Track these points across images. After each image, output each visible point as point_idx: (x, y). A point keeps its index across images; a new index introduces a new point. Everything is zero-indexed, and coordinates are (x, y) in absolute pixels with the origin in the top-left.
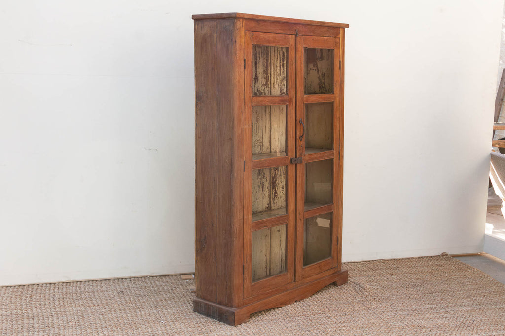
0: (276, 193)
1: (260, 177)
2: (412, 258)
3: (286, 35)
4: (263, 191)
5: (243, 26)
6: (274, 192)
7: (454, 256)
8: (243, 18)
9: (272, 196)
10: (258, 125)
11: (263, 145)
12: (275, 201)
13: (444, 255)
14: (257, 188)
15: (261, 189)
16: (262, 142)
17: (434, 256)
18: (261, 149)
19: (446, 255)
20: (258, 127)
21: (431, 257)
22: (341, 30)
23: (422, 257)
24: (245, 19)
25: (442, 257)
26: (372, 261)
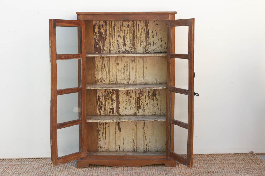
0: (140, 106)
1: (128, 96)
2: (229, 154)
4: (130, 104)
5: (82, 18)
6: (139, 106)
7: (257, 154)
9: (137, 108)
10: (126, 69)
11: (130, 80)
12: (139, 111)
13: (251, 153)
14: (125, 103)
15: (129, 103)
16: (129, 78)
17: (244, 154)
18: (128, 81)
19: (252, 153)
20: (126, 70)
21: (242, 154)
22: (169, 15)
23: (236, 154)
24: (84, 14)
25: (249, 154)
26: (201, 154)
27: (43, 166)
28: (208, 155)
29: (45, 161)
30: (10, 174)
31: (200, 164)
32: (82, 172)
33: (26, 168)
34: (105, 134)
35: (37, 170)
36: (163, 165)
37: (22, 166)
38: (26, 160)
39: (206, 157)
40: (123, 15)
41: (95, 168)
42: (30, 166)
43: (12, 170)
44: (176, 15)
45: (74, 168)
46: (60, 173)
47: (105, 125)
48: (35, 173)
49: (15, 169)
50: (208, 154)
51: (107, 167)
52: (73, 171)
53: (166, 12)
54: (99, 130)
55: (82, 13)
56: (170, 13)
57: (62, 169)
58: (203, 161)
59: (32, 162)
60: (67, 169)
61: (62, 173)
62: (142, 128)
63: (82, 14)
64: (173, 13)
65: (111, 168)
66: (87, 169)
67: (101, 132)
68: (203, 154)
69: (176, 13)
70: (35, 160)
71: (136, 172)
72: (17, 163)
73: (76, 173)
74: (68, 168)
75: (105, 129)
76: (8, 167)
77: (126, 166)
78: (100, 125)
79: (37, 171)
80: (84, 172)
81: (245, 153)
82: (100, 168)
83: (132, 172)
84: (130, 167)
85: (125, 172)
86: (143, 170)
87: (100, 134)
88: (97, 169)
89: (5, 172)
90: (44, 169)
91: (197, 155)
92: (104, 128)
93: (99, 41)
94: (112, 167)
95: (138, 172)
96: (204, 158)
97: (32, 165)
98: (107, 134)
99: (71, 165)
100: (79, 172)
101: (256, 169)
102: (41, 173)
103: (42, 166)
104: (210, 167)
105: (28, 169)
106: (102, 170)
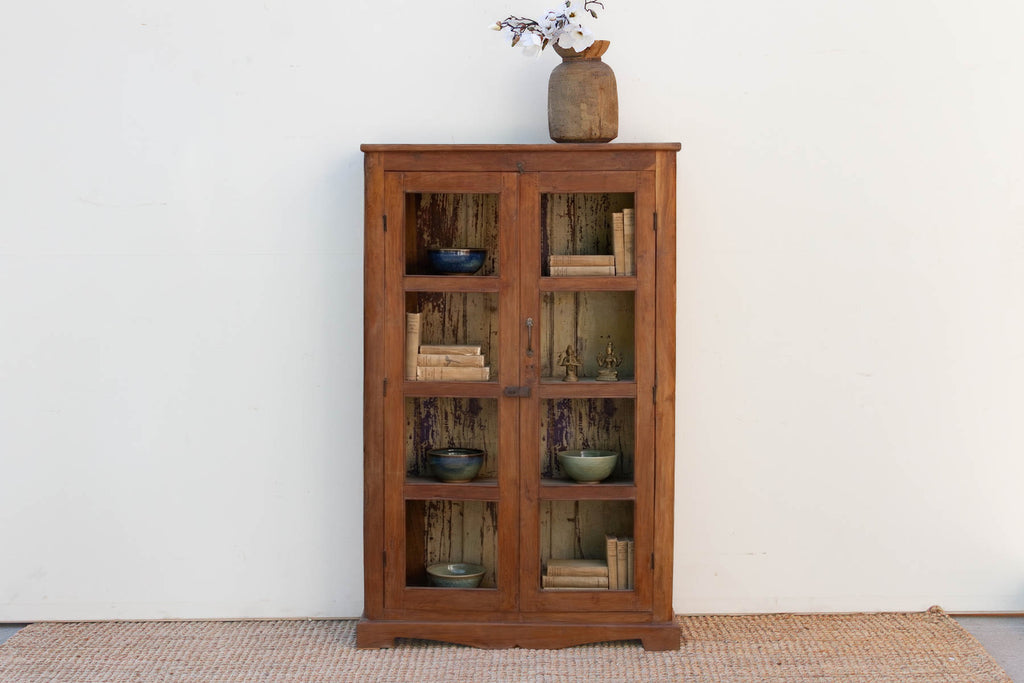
2: (861, 614)
3: (492, 174)
5: (379, 164)
7: (953, 615)
13: (935, 611)
17: (912, 613)
19: (938, 611)
21: (904, 614)
22: (658, 155)
23: (882, 614)
24: (386, 152)
25: (927, 616)
26: (767, 615)
27: (246, 641)
28: (786, 616)
29: (251, 629)
30: (144, 661)
31: (757, 642)
32: (373, 659)
33: (192, 646)
34: (450, 537)
35: (229, 653)
36: (638, 642)
37: (180, 641)
38: (189, 626)
39: (782, 622)
40: (509, 154)
41: (415, 650)
42: (204, 642)
43: (150, 652)
44: (678, 153)
45: (345, 648)
46: (303, 661)
47: (450, 508)
48: (225, 660)
49: (159, 650)
50: (790, 614)
51: (453, 648)
52: (343, 656)
53: (646, 144)
54: (430, 525)
55: (381, 149)
56: (661, 148)
57: (308, 651)
58: (769, 633)
59: (209, 630)
60: (323, 652)
61: (308, 660)
62: (569, 520)
63: (379, 152)
64: (671, 147)
65: (467, 649)
66: (390, 651)
67: (436, 533)
68: (774, 615)
69: (677, 147)
70: (217, 624)
71: (546, 660)
72: (163, 632)
73: (355, 662)
74: (327, 649)
75: (450, 522)
76: (134, 642)
77: (517, 646)
78: (432, 510)
79: (228, 656)
80: (379, 660)
81: (913, 610)
82: (429, 650)
83: (532, 661)
84: (529, 647)
85: (510, 660)
86: (569, 656)
87: (434, 536)
88: (422, 651)
89: (126, 655)
90: (250, 651)
91: (753, 616)
92: (447, 516)
93: (432, 235)
94: (470, 647)
95: (553, 661)
96: (773, 624)
97: (210, 639)
98: (456, 539)
99: (338, 640)
100: (363, 660)
101: (936, 656)
102: (241, 660)
103: (242, 640)
104: (787, 649)
105: (199, 649)
106: (436, 654)
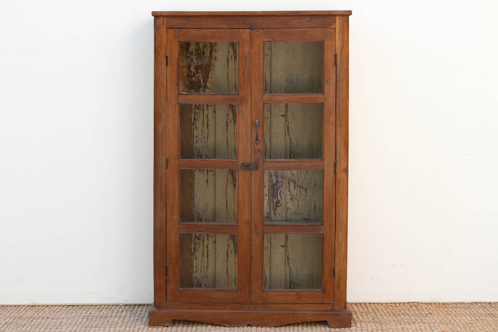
3: (233, 30)
5: (163, 24)
6: (275, 201)
8: (164, 16)
12: (277, 211)
21: (490, 304)
22: (337, 18)
23: (476, 303)
24: (168, 16)
26: (404, 303)
34: (207, 257)
36: (325, 323)
37: (39, 320)
38: (47, 309)
39: (414, 308)
40: (244, 18)
42: (54, 321)
45: (142, 326)
47: (208, 239)
50: (418, 303)
54: (195, 249)
55: (164, 14)
56: (339, 14)
58: (407, 317)
59: (59, 312)
60: (127, 329)
62: (282, 246)
64: (345, 13)
66: (169, 328)
67: (199, 254)
68: (408, 303)
69: (350, 13)
70: (64, 308)
74: (130, 327)
75: (207, 247)
76: (10, 321)
77: (249, 325)
78: (196, 240)
84: (257, 326)
87: (197, 256)
90: (82, 328)
91: (395, 304)
92: (206, 244)
93: (196, 68)
94: (220, 326)
96: (409, 310)
97: (58, 319)
98: (211, 258)
99: (137, 320)
103: (78, 320)
